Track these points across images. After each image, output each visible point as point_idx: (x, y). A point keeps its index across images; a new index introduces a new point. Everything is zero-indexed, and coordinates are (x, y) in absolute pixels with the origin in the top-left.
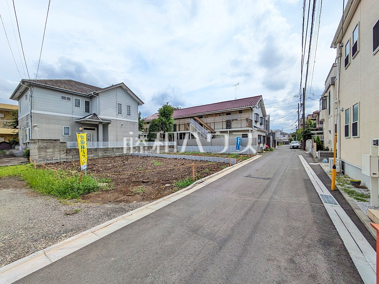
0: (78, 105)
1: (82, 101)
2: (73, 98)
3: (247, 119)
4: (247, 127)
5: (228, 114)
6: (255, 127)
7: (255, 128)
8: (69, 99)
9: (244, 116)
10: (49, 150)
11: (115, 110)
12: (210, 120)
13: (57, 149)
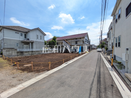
1: (23, 34)
5: (76, 39)
6: (85, 43)
10: (11, 52)
11: (36, 37)
12: (70, 41)
13: (13, 52)
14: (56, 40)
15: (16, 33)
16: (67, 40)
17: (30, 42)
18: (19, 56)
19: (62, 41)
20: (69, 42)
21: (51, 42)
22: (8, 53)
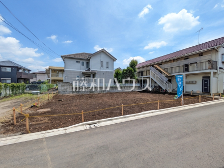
0: (83, 65)
1: (85, 63)
2: (81, 61)
3: (210, 61)
4: (209, 69)
5: (187, 58)
6: (220, 68)
7: (221, 70)
8: (79, 62)
9: (206, 58)
10: (66, 87)
11: (100, 65)
12: (167, 66)
13: (68, 87)
14: (137, 67)
15: (77, 62)
16: (160, 64)
17: (91, 73)
18: (74, 93)
19: (148, 68)
20: (164, 69)
21: (125, 72)
22: (63, 88)
